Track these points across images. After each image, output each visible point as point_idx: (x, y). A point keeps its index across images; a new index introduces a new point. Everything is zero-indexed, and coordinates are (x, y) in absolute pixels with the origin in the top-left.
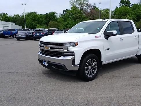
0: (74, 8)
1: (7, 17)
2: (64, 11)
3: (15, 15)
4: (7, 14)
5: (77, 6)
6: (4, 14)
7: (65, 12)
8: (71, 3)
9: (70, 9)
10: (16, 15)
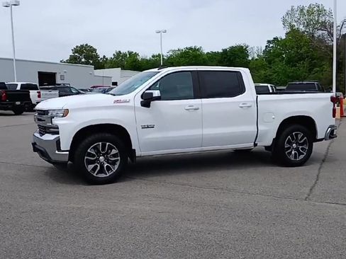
0: (293, 33)
1: (136, 61)
2: (269, 42)
3: (153, 56)
4: (136, 54)
5: (302, 28)
6: (130, 53)
7: (271, 45)
8: (284, 21)
9: (284, 37)
10: (157, 56)
